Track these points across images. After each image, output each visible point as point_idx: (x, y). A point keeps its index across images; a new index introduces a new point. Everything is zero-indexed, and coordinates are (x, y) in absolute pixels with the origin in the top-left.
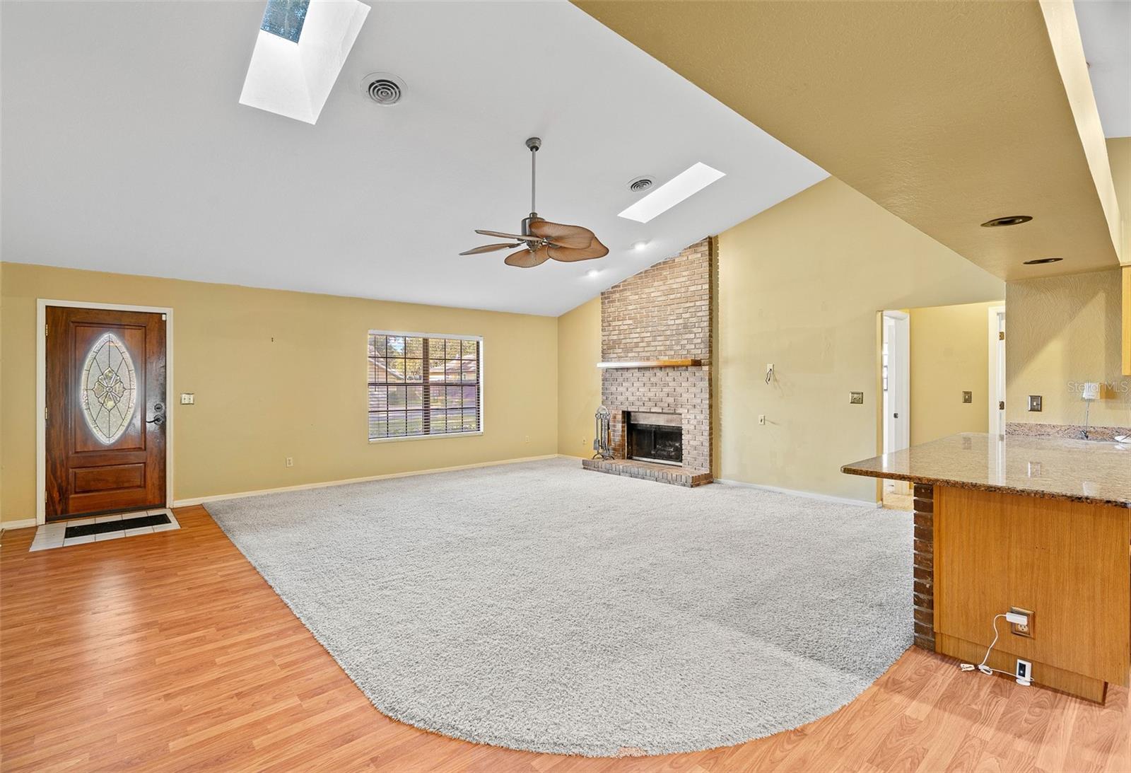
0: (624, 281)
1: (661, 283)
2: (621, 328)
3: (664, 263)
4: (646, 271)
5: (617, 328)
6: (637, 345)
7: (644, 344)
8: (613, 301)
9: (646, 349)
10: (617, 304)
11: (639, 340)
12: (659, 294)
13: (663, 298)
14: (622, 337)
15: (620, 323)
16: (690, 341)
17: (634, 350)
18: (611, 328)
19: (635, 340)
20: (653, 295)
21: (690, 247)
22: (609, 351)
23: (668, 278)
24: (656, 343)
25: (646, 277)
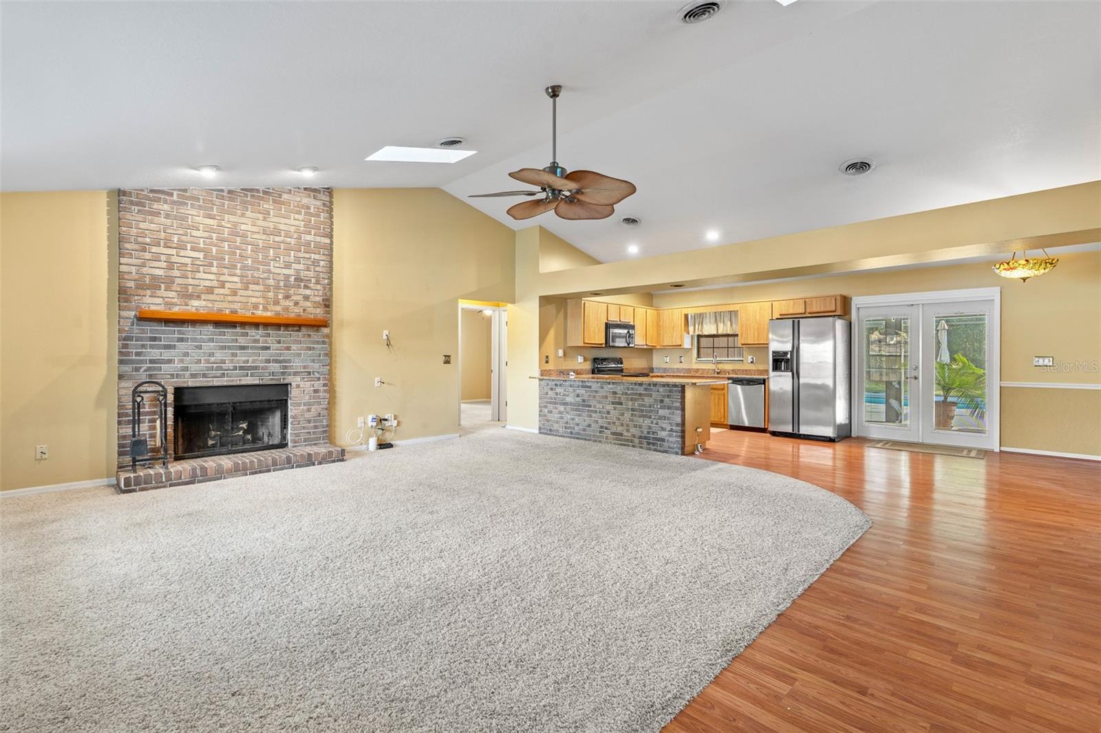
0: (185, 190)
1: (261, 216)
2: (175, 259)
3: (265, 192)
4: (230, 192)
5: (163, 258)
6: (210, 290)
7: (226, 291)
8: (158, 214)
9: (230, 298)
10: (162, 219)
11: (215, 283)
12: (255, 229)
13: (264, 237)
14: (176, 273)
15: (174, 252)
16: (306, 298)
17: (203, 297)
18: (147, 255)
19: (207, 283)
20: (243, 227)
21: (305, 189)
22: (141, 292)
23: (272, 213)
24: (250, 293)
25: (231, 199)
